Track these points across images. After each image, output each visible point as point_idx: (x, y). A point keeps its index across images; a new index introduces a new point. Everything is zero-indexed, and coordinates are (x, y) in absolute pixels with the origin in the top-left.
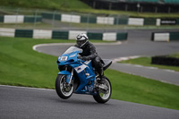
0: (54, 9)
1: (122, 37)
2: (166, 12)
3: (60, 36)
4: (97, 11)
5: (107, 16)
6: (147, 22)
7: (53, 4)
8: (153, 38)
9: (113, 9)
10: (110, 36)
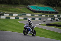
0: (25, 13)
1: (40, 19)
2: (51, 13)
3: (26, 19)
4: (35, 13)
5: (36, 14)
6: (46, 16)
7: (25, 12)
8: (47, 20)
9: (38, 13)
10: (37, 19)
